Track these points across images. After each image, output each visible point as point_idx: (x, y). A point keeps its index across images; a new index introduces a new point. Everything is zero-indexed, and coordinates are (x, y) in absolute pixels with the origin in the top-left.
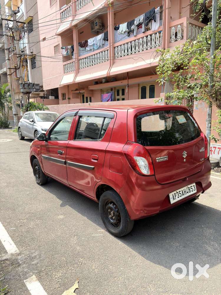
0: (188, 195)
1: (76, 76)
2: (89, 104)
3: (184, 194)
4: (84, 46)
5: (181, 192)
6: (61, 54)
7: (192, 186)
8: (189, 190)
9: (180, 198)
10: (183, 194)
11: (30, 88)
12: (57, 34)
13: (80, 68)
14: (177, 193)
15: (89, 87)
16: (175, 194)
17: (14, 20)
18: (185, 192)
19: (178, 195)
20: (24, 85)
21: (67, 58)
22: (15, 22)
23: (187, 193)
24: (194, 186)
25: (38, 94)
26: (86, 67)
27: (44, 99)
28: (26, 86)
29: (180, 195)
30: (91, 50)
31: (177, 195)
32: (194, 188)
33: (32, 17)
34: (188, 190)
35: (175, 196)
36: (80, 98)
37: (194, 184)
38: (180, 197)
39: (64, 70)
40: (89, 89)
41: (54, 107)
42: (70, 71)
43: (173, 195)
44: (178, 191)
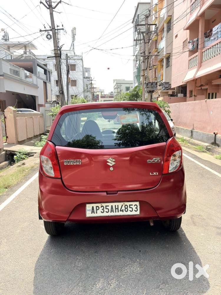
0: (120, 213)
1: (198, 71)
2: (206, 101)
3: (114, 211)
4: (209, 36)
5: (110, 208)
6: (188, 48)
7: (132, 205)
8: (126, 208)
9: (105, 214)
10: (112, 211)
11: (152, 87)
12: (185, 29)
13: (203, 62)
14: (102, 206)
15: (212, 81)
16: (97, 207)
17: (146, 24)
18: (116, 209)
19: (103, 209)
20: (147, 84)
21: (193, 52)
22: (147, 25)
23: (121, 211)
24: (137, 205)
25: (167, 92)
26: (208, 59)
27: (171, 97)
28: (150, 85)
29: (106, 210)
30: (215, 39)
31: (101, 208)
32: (136, 208)
33: (171, 16)
34: (123, 208)
35: (97, 210)
36: (205, 95)
37: (138, 203)
38: (105, 212)
39: (189, 66)
40: (212, 84)
41: (176, 105)
42: (194, 66)
43: (93, 207)
44: (104, 205)
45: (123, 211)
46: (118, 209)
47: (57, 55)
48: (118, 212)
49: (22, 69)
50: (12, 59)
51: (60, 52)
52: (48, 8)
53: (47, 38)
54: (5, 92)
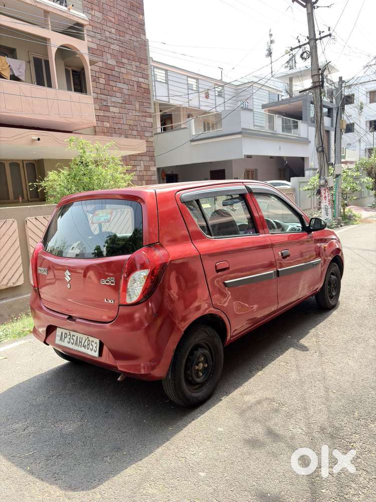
0: (83, 350)
3: (78, 344)
5: (75, 338)
7: (93, 342)
8: (88, 344)
9: (71, 346)
10: (76, 344)
14: (70, 335)
16: (65, 333)
18: (80, 342)
19: (70, 339)
23: (83, 346)
24: (97, 343)
29: (72, 341)
31: (68, 337)
32: (96, 347)
34: (86, 344)
35: (65, 338)
37: (98, 341)
38: (71, 343)
43: (62, 333)
44: (72, 333)
45: (85, 347)
46: (81, 342)
47: (317, 84)
48: (81, 347)
49: (278, 117)
50: (280, 100)
51: (323, 78)
52: (305, 7)
53: (303, 58)
54: (243, 157)
